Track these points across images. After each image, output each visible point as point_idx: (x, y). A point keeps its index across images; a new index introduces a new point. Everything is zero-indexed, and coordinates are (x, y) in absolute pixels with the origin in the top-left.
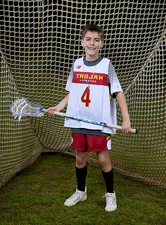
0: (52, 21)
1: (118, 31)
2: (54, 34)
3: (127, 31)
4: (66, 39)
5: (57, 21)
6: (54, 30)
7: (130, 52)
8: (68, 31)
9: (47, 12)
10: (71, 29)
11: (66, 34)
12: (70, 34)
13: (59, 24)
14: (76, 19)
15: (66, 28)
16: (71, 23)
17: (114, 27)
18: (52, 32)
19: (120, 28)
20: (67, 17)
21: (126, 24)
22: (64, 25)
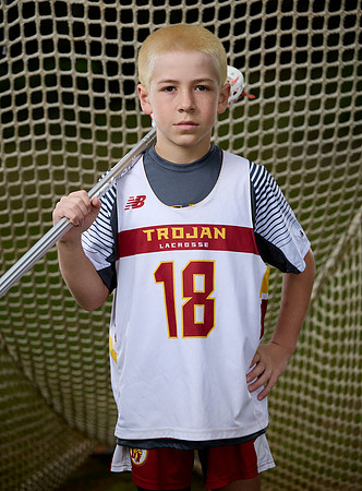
0: (38, 37)
1: (270, 59)
2: (51, 80)
3: (301, 57)
4: (90, 93)
5: (55, 36)
6: (49, 63)
7: (321, 127)
8: (97, 67)
9: (16, 7)
10: (103, 58)
11: (90, 76)
12: (104, 76)
13: (64, 46)
14: (119, 25)
15: (87, 56)
16: (103, 40)
17: (255, 43)
18: (41, 72)
19: (277, 49)
20: (86, 21)
21: (294, 31)
22: (80, 47)
